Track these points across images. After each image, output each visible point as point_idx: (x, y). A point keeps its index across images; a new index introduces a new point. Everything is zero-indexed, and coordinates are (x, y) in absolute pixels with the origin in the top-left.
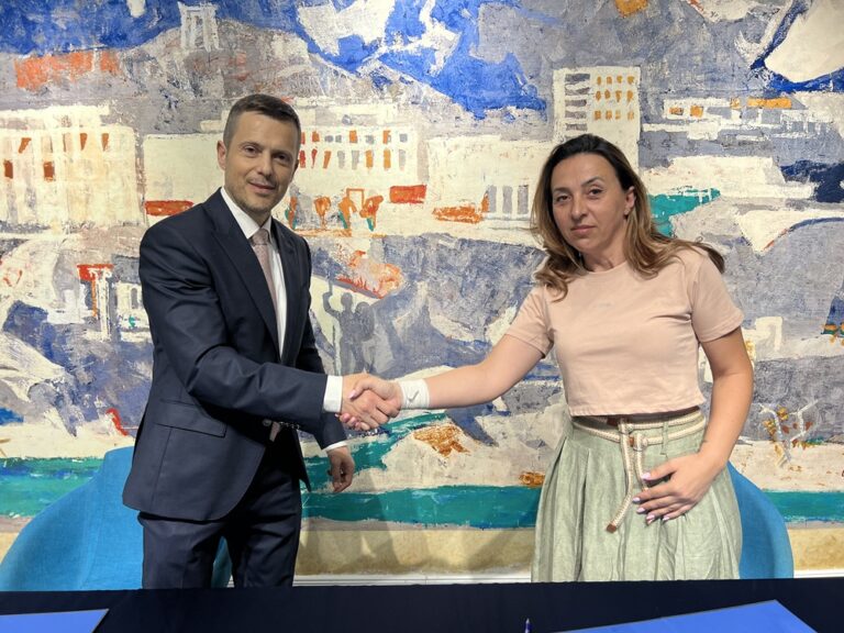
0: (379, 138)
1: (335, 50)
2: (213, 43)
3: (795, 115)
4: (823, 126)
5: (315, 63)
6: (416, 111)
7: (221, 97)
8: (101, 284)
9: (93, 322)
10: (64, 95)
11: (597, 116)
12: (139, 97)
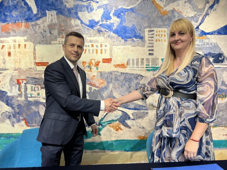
0: (99, 46)
1: (88, 23)
2: (55, 21)
3: (207, 41)
4: (214, 43)
5: (82, 26)
6: (109, 39)
7: (57, 35)
8: (23, 85)
9: (20, 95)
10: (14, 34)
11: (156, 40)
12: (35, 35)
